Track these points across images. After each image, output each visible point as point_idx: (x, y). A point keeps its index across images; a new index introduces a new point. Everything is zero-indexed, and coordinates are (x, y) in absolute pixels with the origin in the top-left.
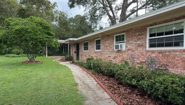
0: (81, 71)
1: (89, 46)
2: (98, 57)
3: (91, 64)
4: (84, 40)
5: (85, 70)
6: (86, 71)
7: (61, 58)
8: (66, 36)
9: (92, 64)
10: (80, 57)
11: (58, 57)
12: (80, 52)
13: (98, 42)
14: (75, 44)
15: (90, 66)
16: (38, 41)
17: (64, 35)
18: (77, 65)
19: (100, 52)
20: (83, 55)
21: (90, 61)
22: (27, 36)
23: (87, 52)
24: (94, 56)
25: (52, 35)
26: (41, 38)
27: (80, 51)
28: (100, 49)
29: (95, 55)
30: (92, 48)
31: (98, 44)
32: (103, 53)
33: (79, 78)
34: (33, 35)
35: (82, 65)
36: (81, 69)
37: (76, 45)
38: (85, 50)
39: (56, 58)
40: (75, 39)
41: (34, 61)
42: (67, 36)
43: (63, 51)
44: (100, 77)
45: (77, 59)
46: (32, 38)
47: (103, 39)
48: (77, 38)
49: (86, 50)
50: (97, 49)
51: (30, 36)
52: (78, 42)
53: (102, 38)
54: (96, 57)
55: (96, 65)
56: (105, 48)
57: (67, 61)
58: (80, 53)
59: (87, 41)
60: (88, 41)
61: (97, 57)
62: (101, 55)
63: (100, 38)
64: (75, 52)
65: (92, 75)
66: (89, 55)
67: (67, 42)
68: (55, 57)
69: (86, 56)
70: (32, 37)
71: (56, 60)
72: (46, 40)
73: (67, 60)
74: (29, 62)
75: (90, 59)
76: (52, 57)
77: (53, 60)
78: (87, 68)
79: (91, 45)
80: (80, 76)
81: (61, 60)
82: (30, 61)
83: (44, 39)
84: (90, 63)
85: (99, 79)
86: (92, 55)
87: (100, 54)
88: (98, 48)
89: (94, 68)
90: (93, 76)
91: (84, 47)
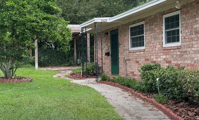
0: (129, 98)
1: (147, 36)
2: (173, 62)
3: (154, 79)
4: (132, 20)
5: (139, 96)
6: (143, 97)
7: (70, 72)
8: (80, 14)
9: (157, 79)
10: (120, 66)
11: (63, 68)
12: (122, 53)
13: (173, 22)
14: (107, 33)
15: (151, 85)
16: (27, 29)
17: (76, 12)
18: (114, 86)
19: (178, 48)
20: (129, 60)
21: (152, 72)
22: (4, 18)
23: (140, 51)
24: (161, 59)
25: (56, 12)
26: (33, 21)
27: (121, 49)
28: (178, 41)
29: (164, 57)
30: (156, 38)
31: (172, 27)
32: (189, 50)
33: (127, 111)
34: (16, 14)
35: (131, 84)
36: (126, 94)
37: (109, 34)
38: (133, 45)
39: (59, 72)
40: (109, 20)
41: (13, 77)
42: (83, 13)
43: (73, 54)
44: (180, 110)
45: (112, 73)
46: (15, 21)
47: (187, 12)
48: (112, 16)
49: (137, 46)
50: (169, 41)
51: (10, 18)
52: (114, 27)
53: (184, 10)
54: (167, 62)
55: (170, 81)
56: (193, 36)
57: (87, 77)
58: (121, 57)
59: (139, 21)
60: (143, 23)
61: (170, 62)
62: (181, 56)
63: (177, 10)
64: (107, 54)
65: (160, 105)
66: (148, 60)
67: (86, 27)
68: (56, 69)
69: (137, 62)
70: (14, 18)
71: (59, 75)
72: (44, 25)
73: (87, 74)
74: (2, 78)
75: (150, 68)
76: (49, 69)
77: (54, 75)
78: (143, 91)
79: (152, 30)
80: (127, 107)
81: (72, 74)
82: (6, 77)
83: (38, 23)
84: (151, 76)
85: (178, 113)
86: (156, 58)
87: (178, 53)
88: (172, 37)
89: (162, 88)
90: (163, 107)
91: (133, 39)
